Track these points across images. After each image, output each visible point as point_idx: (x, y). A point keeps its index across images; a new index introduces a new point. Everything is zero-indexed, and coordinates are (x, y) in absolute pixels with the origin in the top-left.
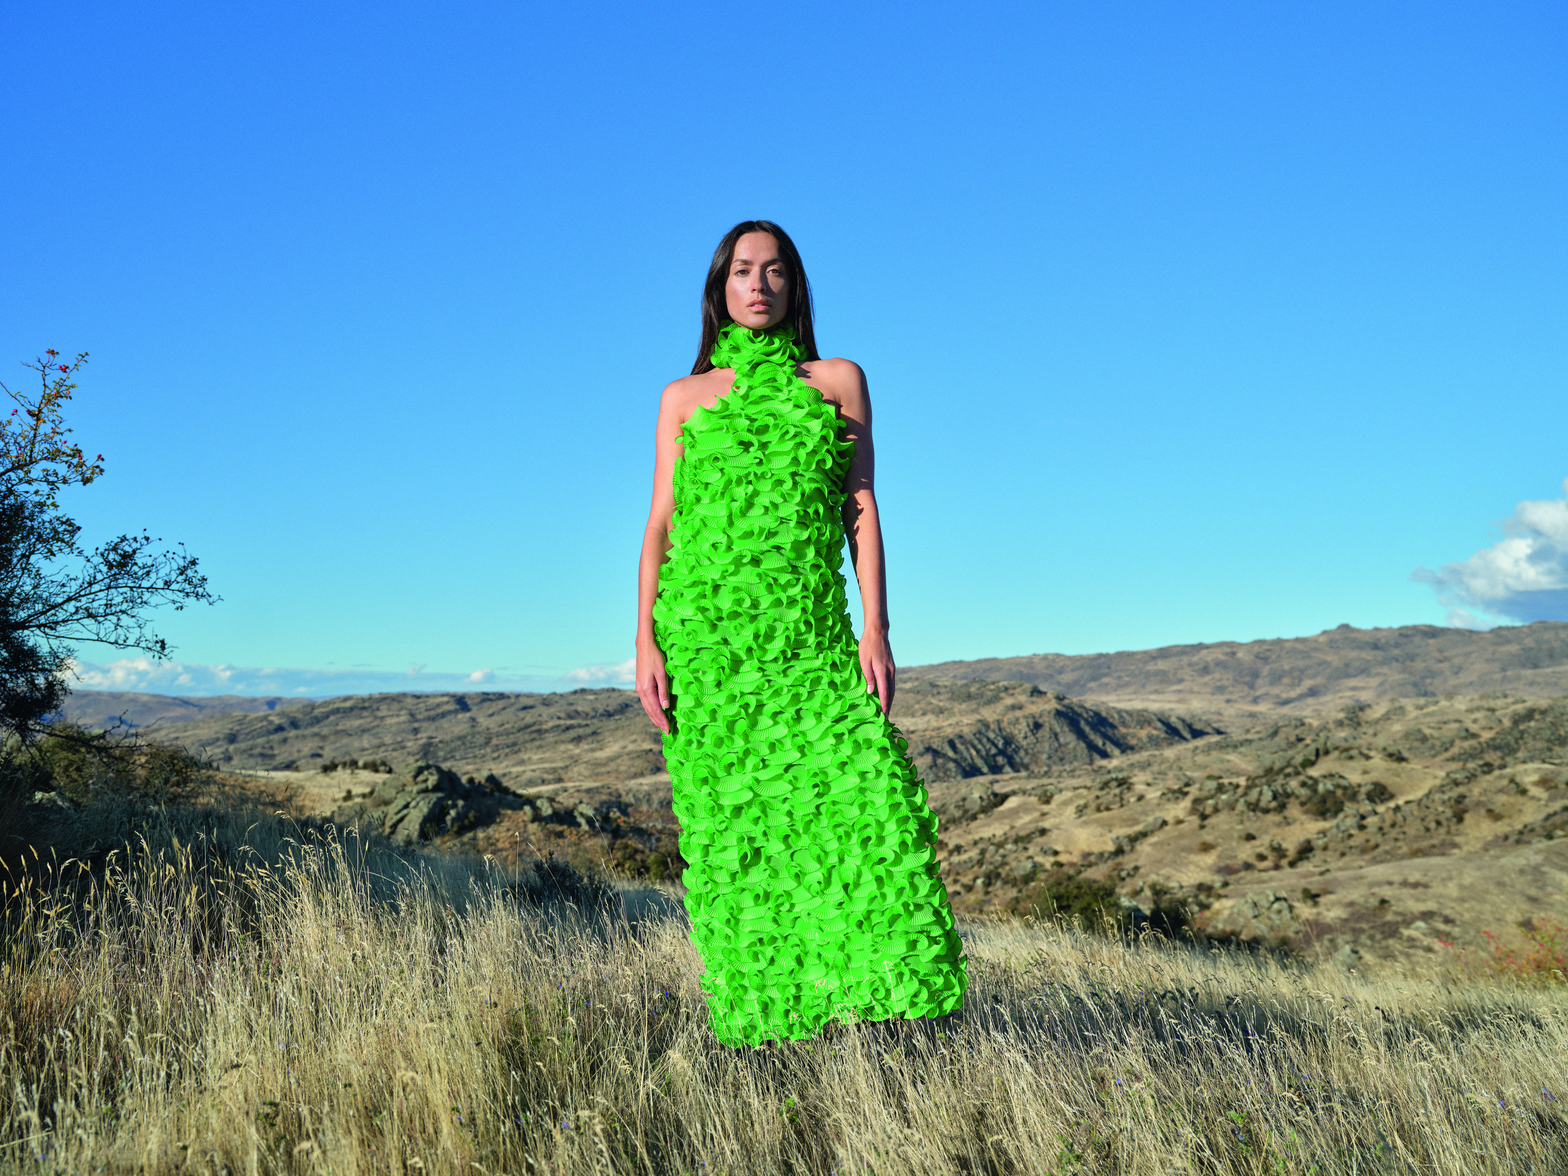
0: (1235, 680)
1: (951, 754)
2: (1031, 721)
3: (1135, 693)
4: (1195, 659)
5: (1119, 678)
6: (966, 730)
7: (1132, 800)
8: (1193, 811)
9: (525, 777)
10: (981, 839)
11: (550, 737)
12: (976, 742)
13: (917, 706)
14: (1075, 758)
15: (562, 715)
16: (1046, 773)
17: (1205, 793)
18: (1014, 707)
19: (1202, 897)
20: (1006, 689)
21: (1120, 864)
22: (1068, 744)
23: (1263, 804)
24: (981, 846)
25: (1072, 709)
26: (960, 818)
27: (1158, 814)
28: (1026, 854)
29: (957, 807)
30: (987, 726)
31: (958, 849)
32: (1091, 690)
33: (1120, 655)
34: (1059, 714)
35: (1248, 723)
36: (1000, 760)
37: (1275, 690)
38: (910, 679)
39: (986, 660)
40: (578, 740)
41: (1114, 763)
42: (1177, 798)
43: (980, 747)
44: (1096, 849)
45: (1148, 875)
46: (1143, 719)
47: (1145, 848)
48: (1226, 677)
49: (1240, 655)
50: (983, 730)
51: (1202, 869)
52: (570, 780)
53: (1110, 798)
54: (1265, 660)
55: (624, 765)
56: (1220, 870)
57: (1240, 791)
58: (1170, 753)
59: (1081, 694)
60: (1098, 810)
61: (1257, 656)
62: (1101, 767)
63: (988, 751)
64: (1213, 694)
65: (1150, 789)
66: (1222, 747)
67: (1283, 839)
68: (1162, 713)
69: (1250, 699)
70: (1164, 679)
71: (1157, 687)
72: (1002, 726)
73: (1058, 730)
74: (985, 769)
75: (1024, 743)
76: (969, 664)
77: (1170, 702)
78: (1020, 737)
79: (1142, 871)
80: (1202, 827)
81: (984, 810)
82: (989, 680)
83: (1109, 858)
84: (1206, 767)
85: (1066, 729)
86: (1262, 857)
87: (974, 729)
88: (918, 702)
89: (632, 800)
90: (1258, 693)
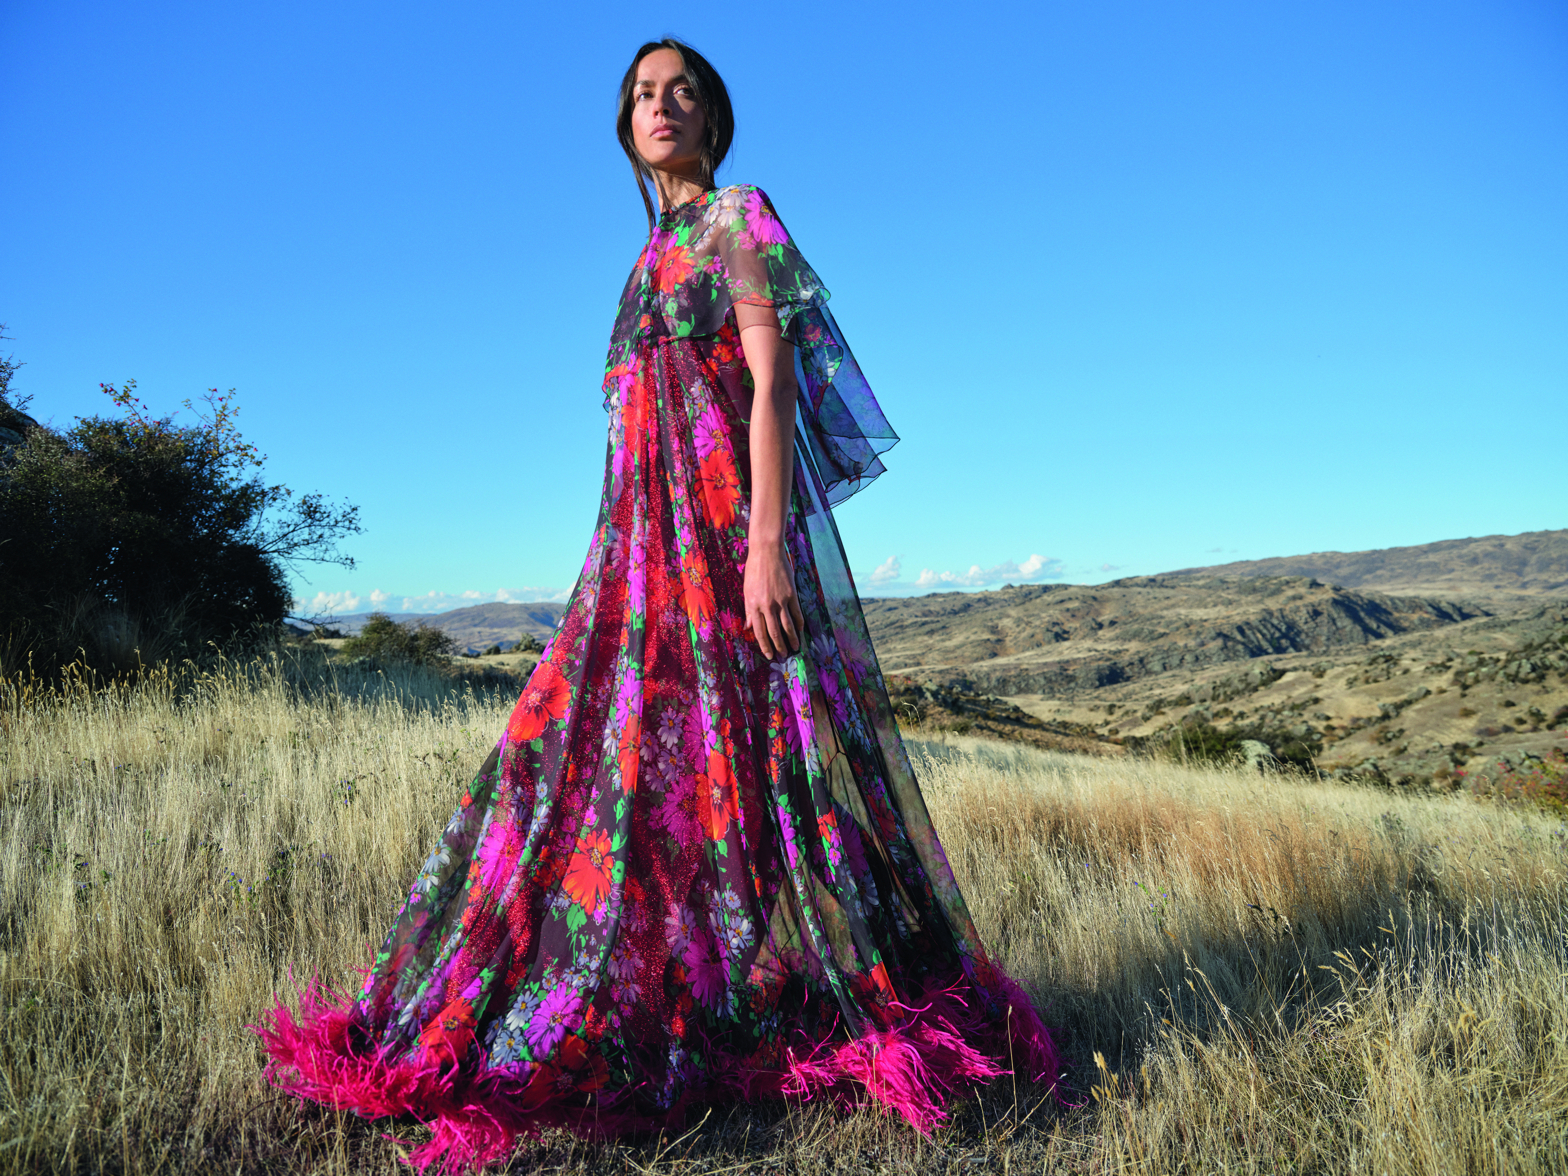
0: (1503, 569)
1: (1239, 637)
2: (1310, 609)
3: (1407, 583)
4: (1465, 551)
5: (1392, 570)
6: (1252, 618)
7: (1398, 673)
8: (1455, 682)
9: (892, 662)
10: (1262, 707)
11: (910, 631)
12: (1261, 628)
13: (1209, 599)
14: (1352, 639)
15: (919, 614)
16: (1325, 652)
17: (1466, 667)
18: (1294, 598)
19: (1458, 755)
20: (1288, 583)
21: (1386, 727)
22: (1345, 627)
23: (1522, 675)
24: (1261, 712)
25: (1348, 598)
26: (1244, 690)
27: (1422, 685)
28: (1301, 719)
29: (1241, 681)
30: (1271, 614)
31: (1242, 715)
32: (1367, 581)
33: (1393, 550)
34: (1335, 602)
35: (1517, 605)
36: (1285, 643)
37: (1544, 576)
38: (1203, 577)
39: (1270, 559)
40: (931, 632)
41: (1388, 642)
42: (1440, 671)
43: (1265, 631)
44: (1365, 715)
45: (1412, 736)
46: (1414, 605)
47: (1409, 713)
48: (1493, 566)
49: (1509, 546)
50: (1268, 617)
51: (1463, 732)
52: (926, 664)
53: (1378, 672)
54: (1534, 550)
55: (968, 652)
56: (1480, 733)
57: (1500, 664)
58: (1440, 633)
59: (1356, 585)
60: (1367, 682)
61: (1525, 547)
62: (1375, 646)
63: (1272, 635)
64: (1482, 581)
65: (1415, 664)
66: (1488, 627)
67: (1542, 705)
68: (1434, 600)
69: (1519, 584)
70: (1435, 569)
71: (1427, 577)
72: (1285, 613)
73: (1336, 616)
74: (1270, 650)
75: (1305, 627)
76: (1255, 563)
77: (1441, 589)
78: (1301, 623)
79: (1407, 733)
80: (1464, 696)
81: (1264, 683)
82: (1272, 576)
83: (1376, 722)
84: (1473, 645)
85: (1343, 615)
86: (1521, 721)
87: (1260, 617)
88: (1210, 596)
89: (975, 679)
90: (1526, 580)
